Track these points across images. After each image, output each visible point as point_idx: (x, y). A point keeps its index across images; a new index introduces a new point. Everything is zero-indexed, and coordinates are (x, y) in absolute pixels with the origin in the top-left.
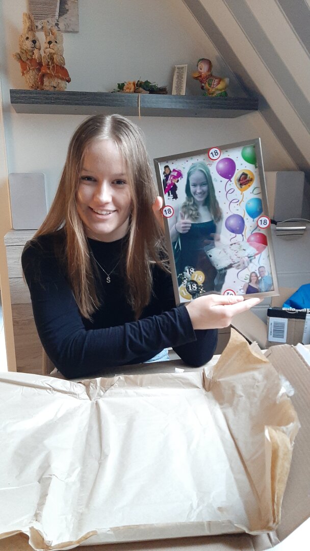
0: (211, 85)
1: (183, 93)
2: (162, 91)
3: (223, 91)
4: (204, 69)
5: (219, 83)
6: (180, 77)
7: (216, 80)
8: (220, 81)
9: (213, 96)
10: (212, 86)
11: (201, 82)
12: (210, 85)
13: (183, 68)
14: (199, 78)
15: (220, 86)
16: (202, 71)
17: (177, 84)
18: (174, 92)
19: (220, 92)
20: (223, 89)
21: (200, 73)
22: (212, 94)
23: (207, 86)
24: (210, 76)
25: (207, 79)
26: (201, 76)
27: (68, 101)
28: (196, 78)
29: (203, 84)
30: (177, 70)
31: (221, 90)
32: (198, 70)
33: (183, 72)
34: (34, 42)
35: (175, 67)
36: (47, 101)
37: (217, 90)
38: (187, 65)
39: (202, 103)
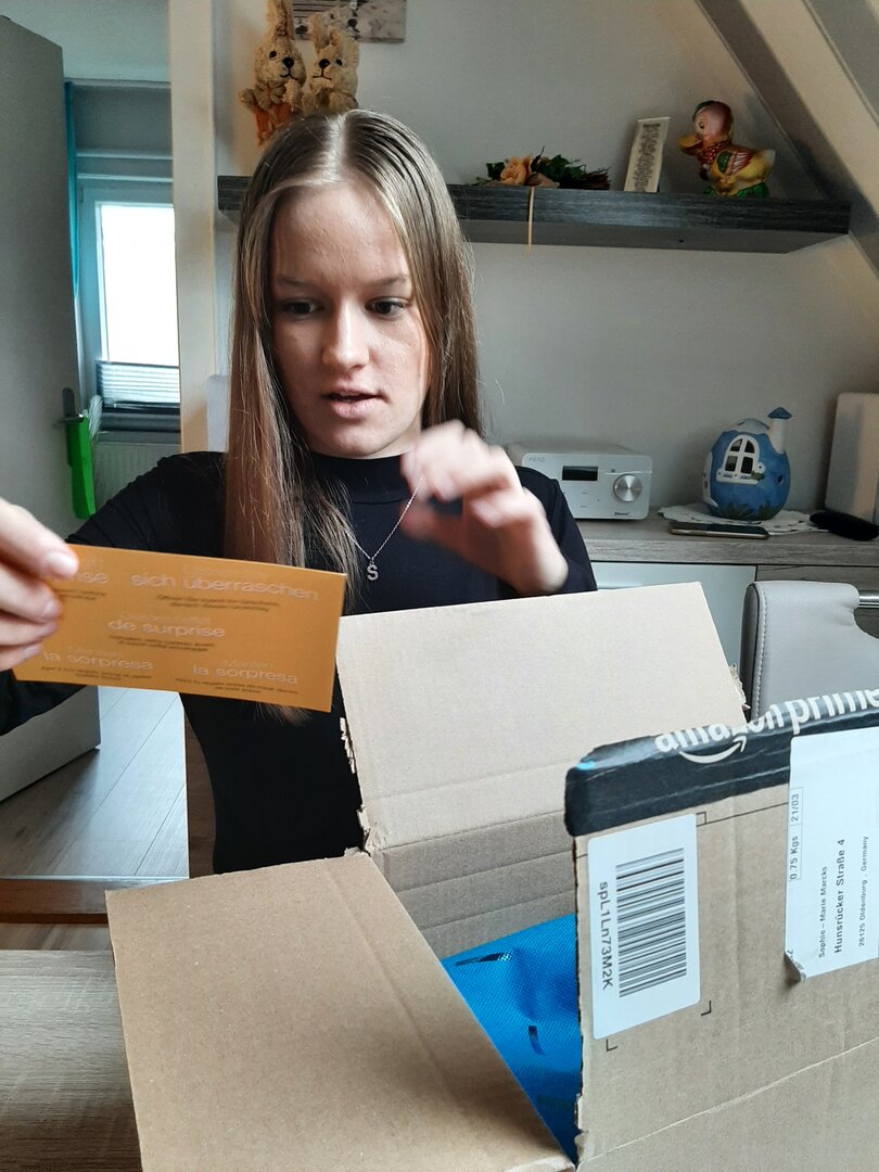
0: (726, 167)
1: (652, 187)
2: (597, 181)
3: (759, 181)
4: (711, 126)
5: (746, 164)
6: (648, 149)
7: (741, 156)
8: (750, 157)
9: (732, 194)
10: (728, 170)
11: (702, 160)
12: (723, 167)
13: (658, 125)
14: (698, 151)
15: (752, 170)
16: (704, 132)
17: (639, 165)
18: (630, 186)
19: (748, 185)
20: (759, 178)
21: (699, 136)
22: (728, 190)
23: (715, 168)
24: (726, 146)
25: (717, 151)
26: (700, 145)
28: (689, 151)
29: (705, 166)
30: (641, 131)
31: (749, 180)
32: (694, 128)
33: (656, 135)
34: (288, 62)
35: (637, 123)
37: (741, 179)
38: (668, 118)
39: (695, 212)
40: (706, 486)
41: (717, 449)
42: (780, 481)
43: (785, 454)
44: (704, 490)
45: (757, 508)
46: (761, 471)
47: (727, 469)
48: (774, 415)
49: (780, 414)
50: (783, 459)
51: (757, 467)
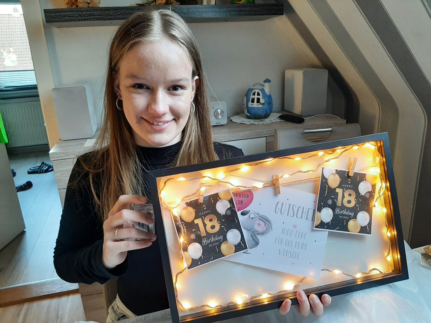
1: (213, 3)
18: (205, 3)
22: (240, 1)
27: (101, 17)
36: (81, 18)
39: (230, 11)
40: (245, 109)
41: (247, 95)
42: (269, 105)
43: (270, 94)
44: (245, 110)
45: (263, 114)
46: (263, 102)
47: (252, 102)
48: (265, 82)
49: (267, 81)
50: (270, 97)
51: (262, 101)
